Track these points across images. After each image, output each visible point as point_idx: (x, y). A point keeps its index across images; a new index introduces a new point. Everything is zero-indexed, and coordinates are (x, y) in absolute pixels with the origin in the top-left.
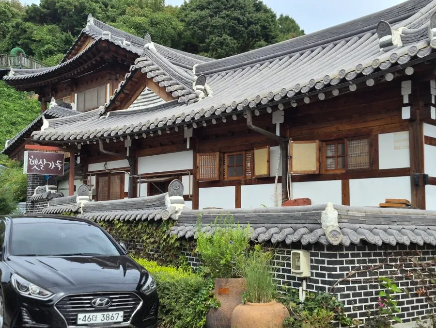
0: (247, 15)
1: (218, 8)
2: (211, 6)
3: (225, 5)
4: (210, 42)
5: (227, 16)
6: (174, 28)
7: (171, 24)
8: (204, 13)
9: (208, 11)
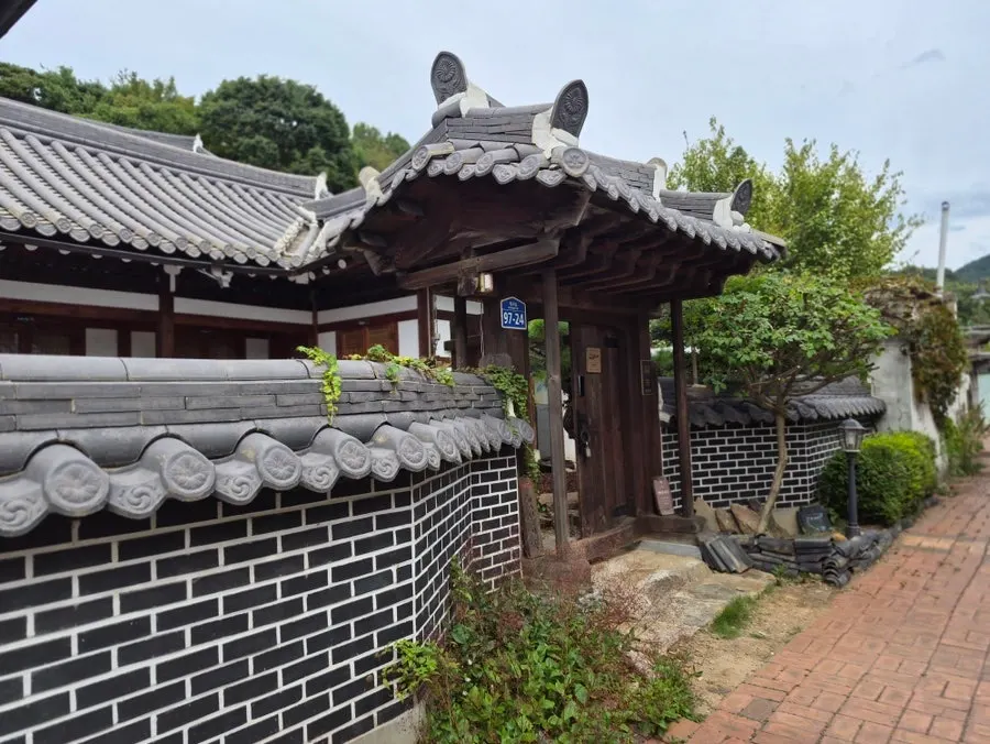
0: (294, 108)
1: (250, 97)
2: (240, 95)
3: (262, 94)
4: (239, 146)
5: (265, 108)
6: (178, 123)
7: (174, 118)
8: (231, 103)
9: (236, 101)
